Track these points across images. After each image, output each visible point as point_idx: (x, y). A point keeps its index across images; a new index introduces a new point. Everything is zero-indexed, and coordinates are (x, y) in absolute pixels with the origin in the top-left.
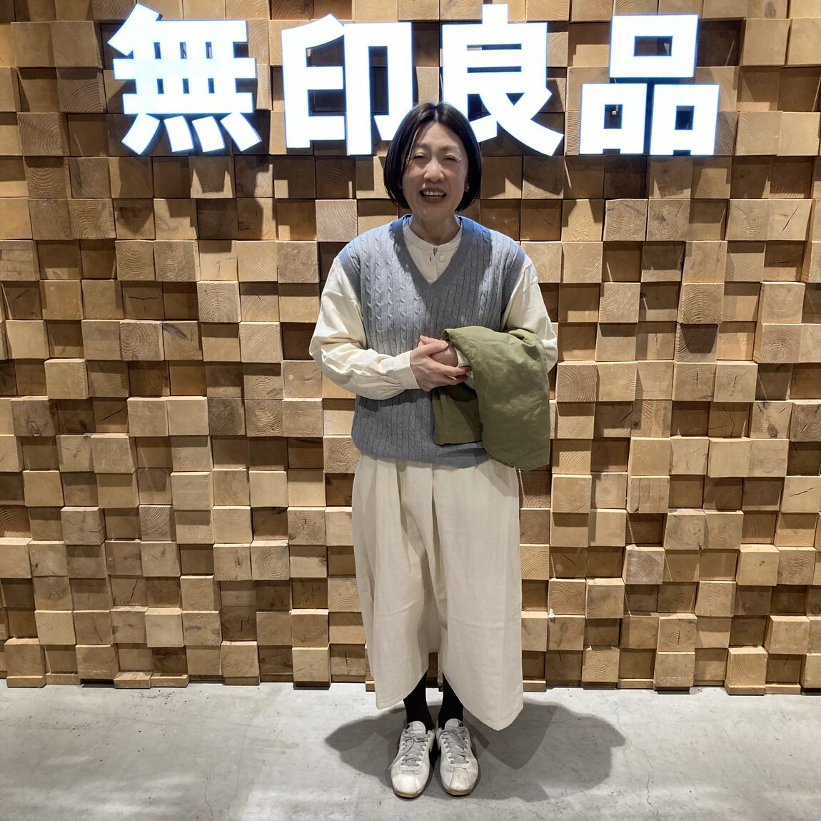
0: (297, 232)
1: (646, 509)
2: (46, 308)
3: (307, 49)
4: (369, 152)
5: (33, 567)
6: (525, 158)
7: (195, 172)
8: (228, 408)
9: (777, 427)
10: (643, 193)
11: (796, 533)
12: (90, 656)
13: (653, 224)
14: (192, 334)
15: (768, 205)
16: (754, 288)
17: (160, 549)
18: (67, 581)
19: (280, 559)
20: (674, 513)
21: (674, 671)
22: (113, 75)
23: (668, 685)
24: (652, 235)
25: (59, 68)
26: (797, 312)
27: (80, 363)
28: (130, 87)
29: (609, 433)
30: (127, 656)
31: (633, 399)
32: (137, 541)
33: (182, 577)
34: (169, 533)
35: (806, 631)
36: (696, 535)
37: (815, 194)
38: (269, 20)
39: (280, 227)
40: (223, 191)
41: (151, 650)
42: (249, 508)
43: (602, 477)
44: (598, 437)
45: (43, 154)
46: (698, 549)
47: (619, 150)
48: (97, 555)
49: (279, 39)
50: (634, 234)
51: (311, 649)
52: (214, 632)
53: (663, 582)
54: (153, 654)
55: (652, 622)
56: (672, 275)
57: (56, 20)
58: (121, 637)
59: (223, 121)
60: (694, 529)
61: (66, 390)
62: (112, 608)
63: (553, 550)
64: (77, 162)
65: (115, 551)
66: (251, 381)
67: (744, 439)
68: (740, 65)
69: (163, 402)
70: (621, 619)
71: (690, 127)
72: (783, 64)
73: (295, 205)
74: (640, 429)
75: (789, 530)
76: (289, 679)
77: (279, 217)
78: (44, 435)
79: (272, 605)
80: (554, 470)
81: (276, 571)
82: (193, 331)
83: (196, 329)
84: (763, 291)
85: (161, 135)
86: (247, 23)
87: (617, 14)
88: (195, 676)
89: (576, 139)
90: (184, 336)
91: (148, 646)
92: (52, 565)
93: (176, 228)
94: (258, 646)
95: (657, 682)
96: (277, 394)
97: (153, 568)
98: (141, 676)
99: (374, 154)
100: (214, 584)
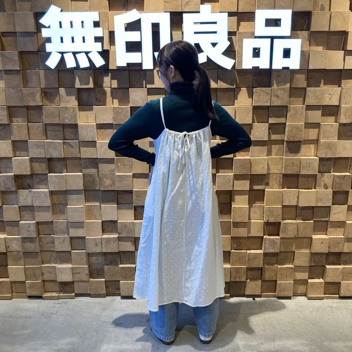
0: (121, 102)
1: (272, 220)
2: (12, 135)
3: (125, 24)
4: (152, 68)
5: (7, 247)
6: (219, 70)
7: (77, 77)
8: (92, 178)
9: (327, 184)
10: (269, 85)
11: (336, 230)
12: (32, 286)
13: (274, 99)
14: (76, 146)
15: (323, 90)
16: (317, 125)
17: (62, 239)
18: (22, 253)
19: (114, 243)
20: (284, 222)
21: (285, 290)
22: (41, 35)
23: (282, 295)
24: (273, 103)
25: (18, 32)
26: (335, 136)
27: (27, 159)
28: (49, 40)
29: (256, 187)
30: (48, 286)
31: (266, 173)
32: (53, 236)
33: (72, 251)
34: (66, 232)
35: (341, 272)
36: (293, 231)
37: (343, 85)
38: (109, 12)
39: (114, 100)
40: (89, 85)
41: (59, 283)
42: (101, 221)
43: (253, 207)
44: (251, 190)
45: (11, 69)
46: (294, 237)
47: (259, 67)
48: (35, 242)
49: (113, 19)
50: (265, 103)
51: (128, 282)
52: (86, 275)
53: (280, 252)
54: (60, 285)
55: (275, 269)
56: (282, 120)
57: (17, 12)
58: (46, 277)
59: (89, 55)
60: (293, 228)
61: (21, 170)
62: (41, 265)
63: (232, 238)
64: (26, 72)
65: (43, 240)
66: (102, 166)
67: (314, 190)
68: (310, 31)
69: (63, 175)
70: (262, 268)
71: (289, 57)
72: (328, 30)
73: (120, 91)
74: (269, 186)
75: (333, 229)
76: (119, 295)
77: (113, 96)
78: (12, 190)
79: (111, 263)
80: (232, 203)
81: (113, 248)
82: (77, 145)
83: (78, 144)
84: (321, 127)
85: (62, 61)
86: (99, 13)
87: (258, 9)
88: (78, 294)
89: (241, 63)
90: (73, 147)
91: (58, 281)
92: (15, 246)
93: (69, 101)
94: (105, 281)
95: (277, 295)
96: (113, 172)
97: (59, 247)
98: (55, 294)
99: (154, 69)
100: (86, 254)
